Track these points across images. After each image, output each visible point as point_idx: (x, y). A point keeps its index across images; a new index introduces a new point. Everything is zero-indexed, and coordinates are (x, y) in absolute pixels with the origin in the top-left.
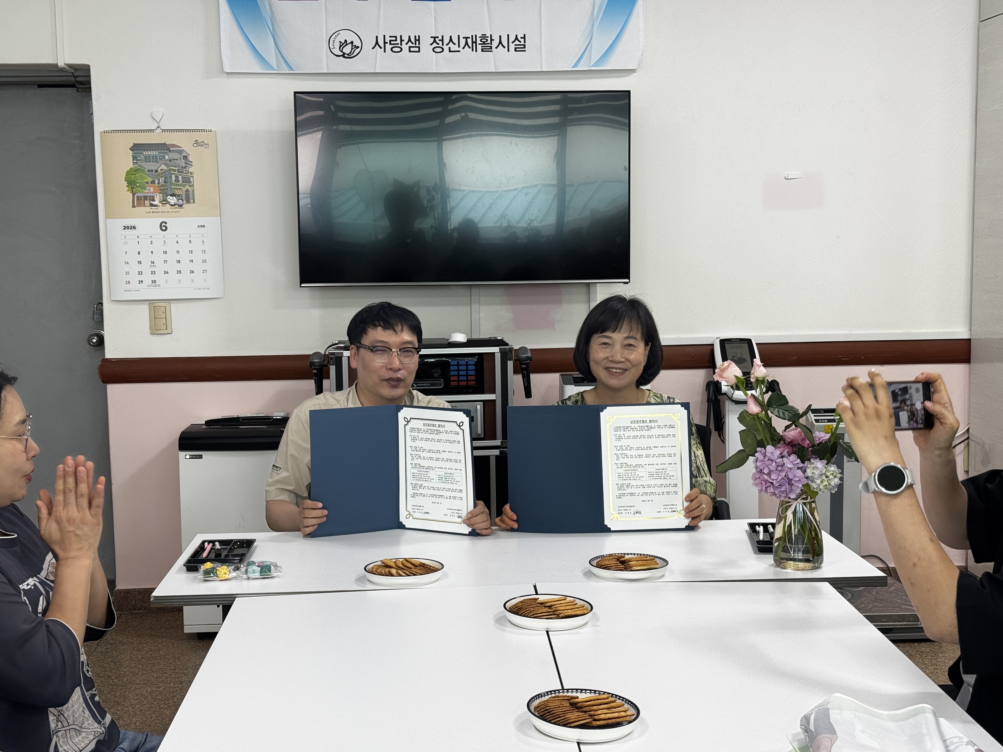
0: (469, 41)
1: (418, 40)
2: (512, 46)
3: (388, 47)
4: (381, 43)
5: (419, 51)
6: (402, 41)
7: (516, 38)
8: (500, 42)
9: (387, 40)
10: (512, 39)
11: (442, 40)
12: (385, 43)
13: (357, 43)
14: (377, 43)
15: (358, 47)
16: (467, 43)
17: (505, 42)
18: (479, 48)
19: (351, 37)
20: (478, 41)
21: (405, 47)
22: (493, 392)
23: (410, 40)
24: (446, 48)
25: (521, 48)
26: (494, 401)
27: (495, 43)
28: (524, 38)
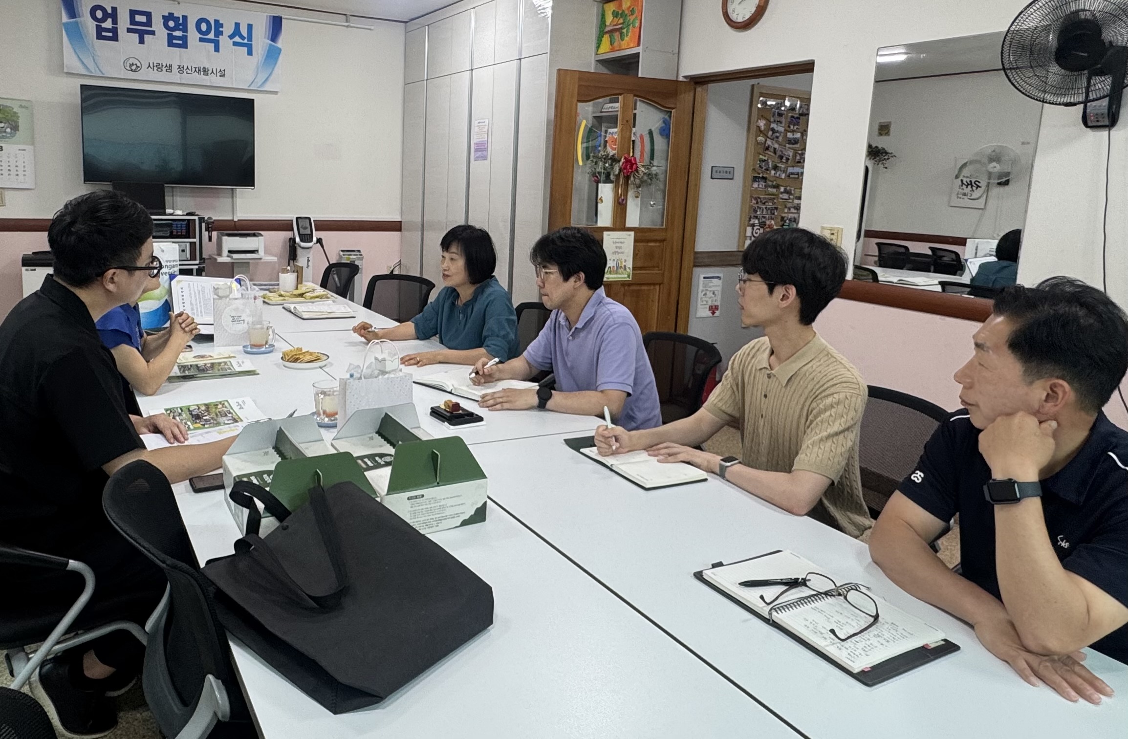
0: (197, 70)
1: (171, 66)
2: (218, 74)
3: (155, 68)
4: (151, 66)
5: (171, 72)
6: (162, 66)
7: (220, 71)
8: (212, 72)
9: (155, 64)
10: (218, 70)
11: (183, 67)
12: (154, 66)
13: (139, 64)
14: (149, 66)
15: (139, 67)
16: (195, 70)
17: (215, 72)
18: (202, 73)
19: (136, 62)
20: (202, 70)
21: (164, 69)
22: (195, 237)
23: (166, 66)
24: (185, 72)
25: (223, 75)
26: (195, 243)
27: (210, 72)
28: (224, 70)
